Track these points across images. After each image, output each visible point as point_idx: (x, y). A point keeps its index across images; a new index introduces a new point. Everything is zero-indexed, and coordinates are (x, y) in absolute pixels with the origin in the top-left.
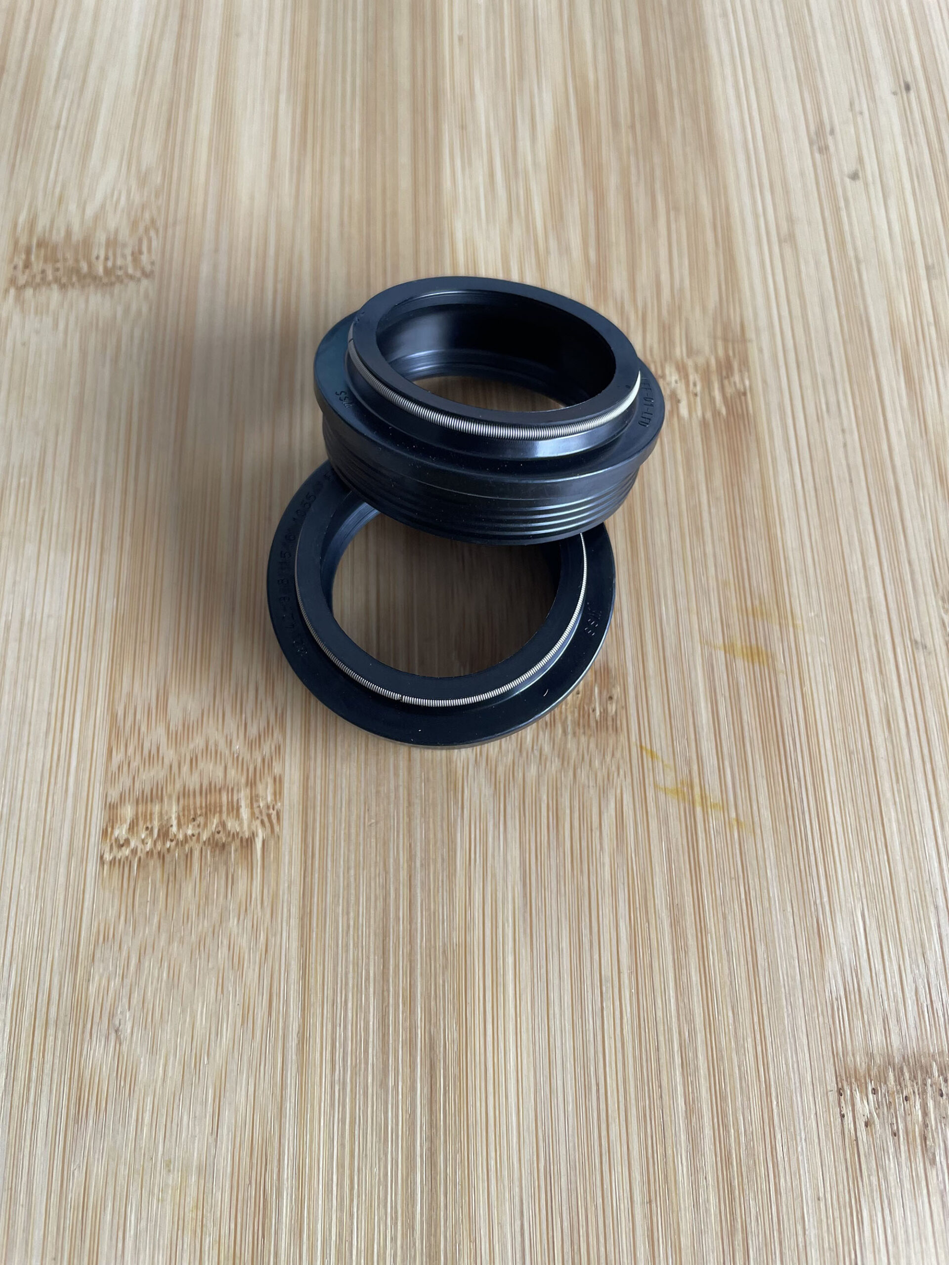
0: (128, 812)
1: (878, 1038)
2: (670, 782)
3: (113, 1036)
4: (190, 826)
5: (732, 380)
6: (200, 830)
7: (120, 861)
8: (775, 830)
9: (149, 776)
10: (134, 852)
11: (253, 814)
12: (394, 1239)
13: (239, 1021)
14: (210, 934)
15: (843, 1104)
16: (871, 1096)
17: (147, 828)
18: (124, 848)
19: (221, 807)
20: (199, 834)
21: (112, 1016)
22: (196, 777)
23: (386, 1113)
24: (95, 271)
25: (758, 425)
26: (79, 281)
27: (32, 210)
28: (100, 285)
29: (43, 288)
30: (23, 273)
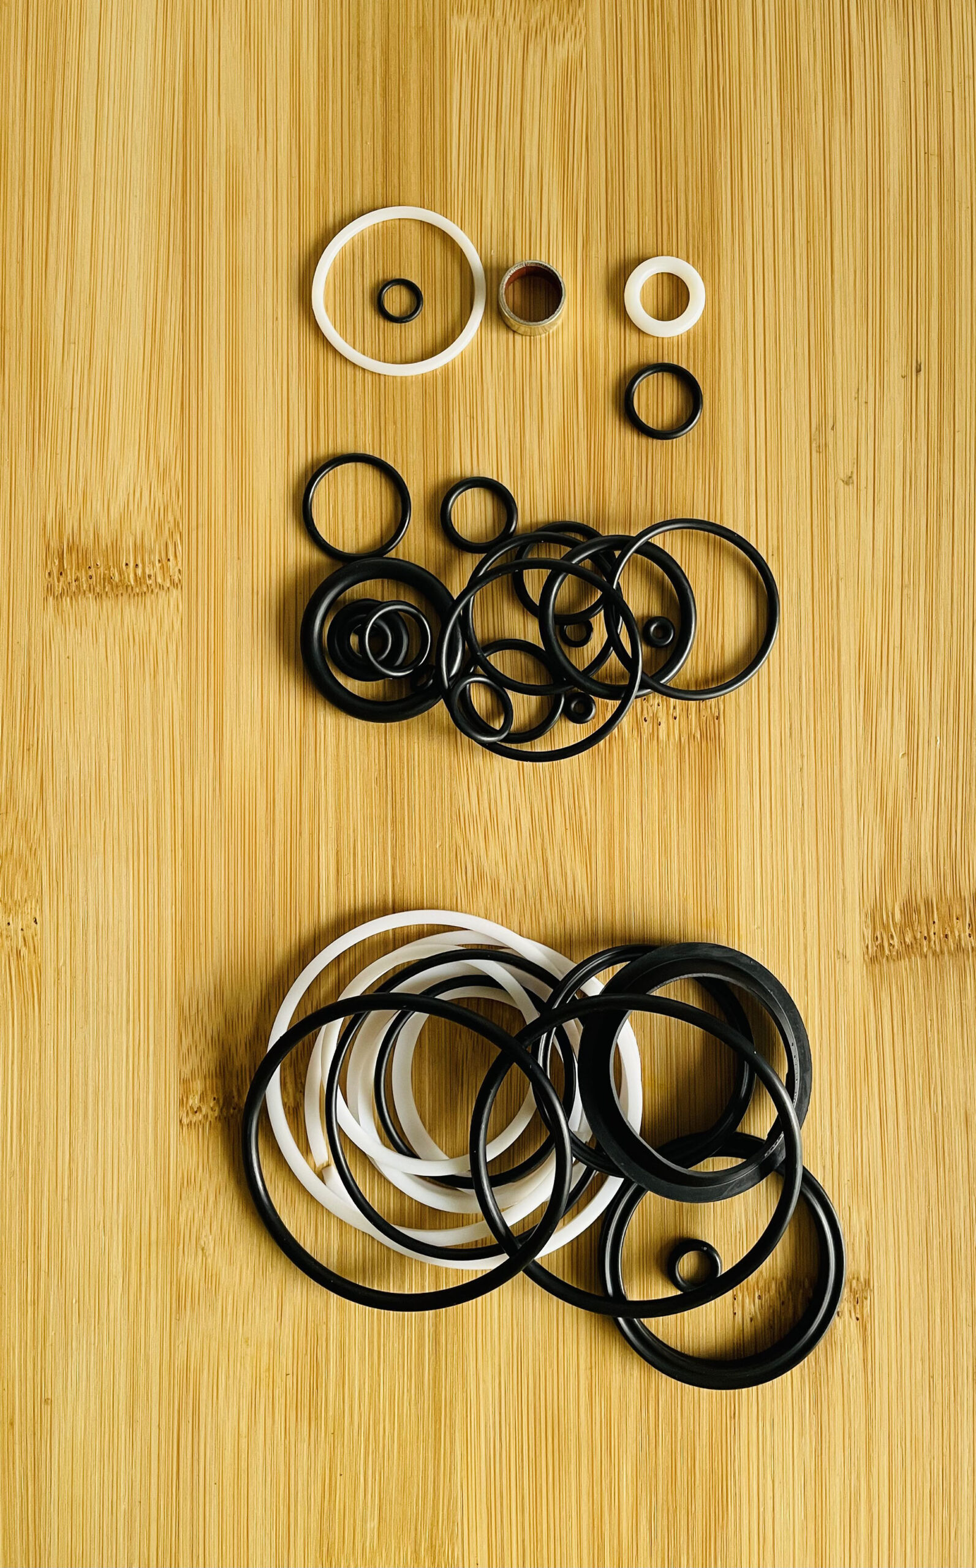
0: (198, 1085)
3: (200, 1252)
7: (195, 1124)
9: (214, 1057)
10: (206, 1117)
12: (409, 1391)
15: (736, 1305)
16: (757, 1300)
17: (214, 1099)
18: (198, 1113)
21: (198, 1239)
22: (251, 1056)
24: (127, 579)
25: (728, 750)
26: (113, 590)
27: (58, 507)
28: (132, 595)
29: (80, 598)
30: (59, 581)
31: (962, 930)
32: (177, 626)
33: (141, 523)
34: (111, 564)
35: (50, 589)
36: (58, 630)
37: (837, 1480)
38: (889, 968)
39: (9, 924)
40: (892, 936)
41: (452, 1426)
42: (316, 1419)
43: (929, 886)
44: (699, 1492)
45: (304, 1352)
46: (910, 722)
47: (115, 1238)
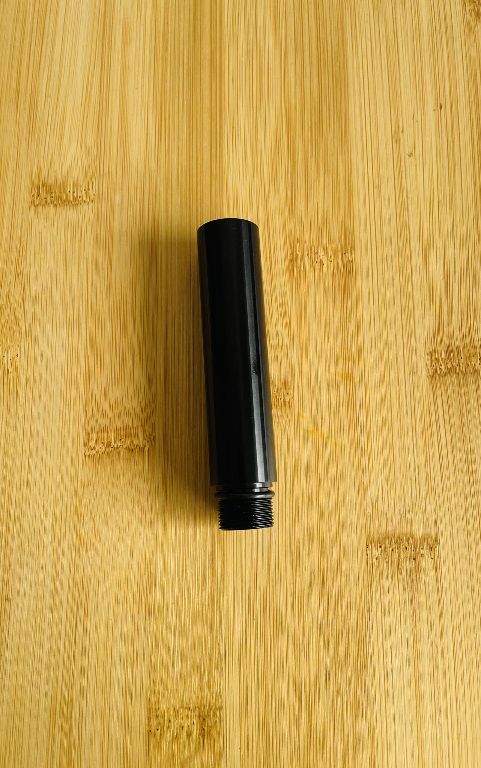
0: (94, 436)
1: (384, 527)
2: (310, 429)
3: (92, 521)
4: (119, 442)
5: (347, 255)
6: (123, 444)
7: (92, 455)
8: (350, 447)
9: (102, 422)
10: (97, 452)
11: (144, 437)
12: (198, 595)
13: (140, 517)
14: (128, 484)
15: (368, 551)
16: (379, 548)
17: (102, 443)
18: (93, 450)
19: (131, 435)
20: (123, 445)
21: (91, 514)
22: (121, 422)
23: (196, 550)
24: (69, 198)
25: (357, 276)
26: (62, 203)
27: (39, 167)
28: (71, 205)
29: (46, 206)
30: (37, 199)
31: (475, 362)
32: (92, 218)
33: (77, 174)
34: (62, 191)
35: (33, 203)
36: (36, 221)
37: (426, 647)
38: (440, 380)
39: (4, 356)
40: (441, 366)
41: (220, 614)
42: (149, 610)
43: (458, 341)
44: (351, 653)
45: (144, 574)
46: (445, 264)
47: (49, 513)
